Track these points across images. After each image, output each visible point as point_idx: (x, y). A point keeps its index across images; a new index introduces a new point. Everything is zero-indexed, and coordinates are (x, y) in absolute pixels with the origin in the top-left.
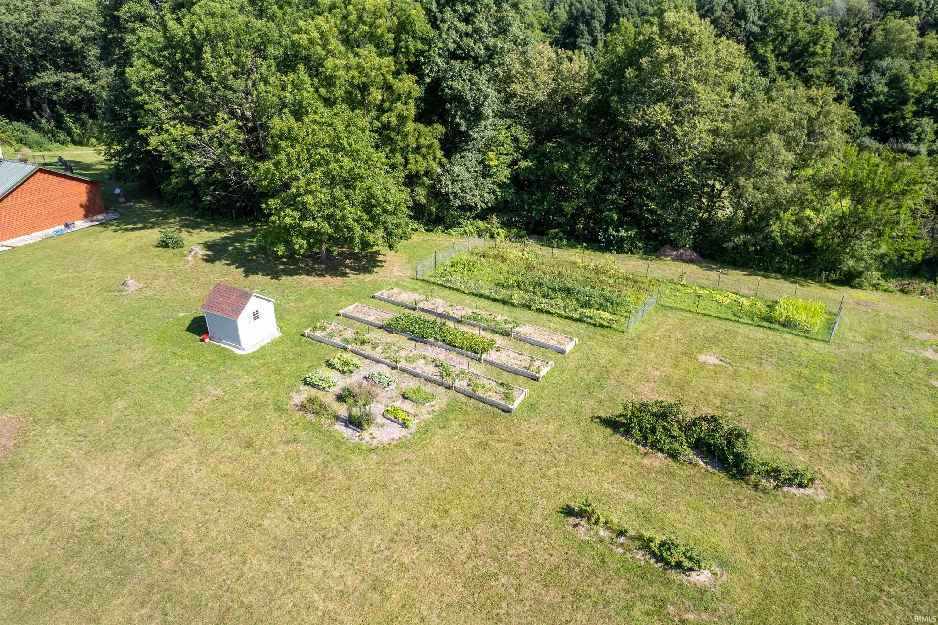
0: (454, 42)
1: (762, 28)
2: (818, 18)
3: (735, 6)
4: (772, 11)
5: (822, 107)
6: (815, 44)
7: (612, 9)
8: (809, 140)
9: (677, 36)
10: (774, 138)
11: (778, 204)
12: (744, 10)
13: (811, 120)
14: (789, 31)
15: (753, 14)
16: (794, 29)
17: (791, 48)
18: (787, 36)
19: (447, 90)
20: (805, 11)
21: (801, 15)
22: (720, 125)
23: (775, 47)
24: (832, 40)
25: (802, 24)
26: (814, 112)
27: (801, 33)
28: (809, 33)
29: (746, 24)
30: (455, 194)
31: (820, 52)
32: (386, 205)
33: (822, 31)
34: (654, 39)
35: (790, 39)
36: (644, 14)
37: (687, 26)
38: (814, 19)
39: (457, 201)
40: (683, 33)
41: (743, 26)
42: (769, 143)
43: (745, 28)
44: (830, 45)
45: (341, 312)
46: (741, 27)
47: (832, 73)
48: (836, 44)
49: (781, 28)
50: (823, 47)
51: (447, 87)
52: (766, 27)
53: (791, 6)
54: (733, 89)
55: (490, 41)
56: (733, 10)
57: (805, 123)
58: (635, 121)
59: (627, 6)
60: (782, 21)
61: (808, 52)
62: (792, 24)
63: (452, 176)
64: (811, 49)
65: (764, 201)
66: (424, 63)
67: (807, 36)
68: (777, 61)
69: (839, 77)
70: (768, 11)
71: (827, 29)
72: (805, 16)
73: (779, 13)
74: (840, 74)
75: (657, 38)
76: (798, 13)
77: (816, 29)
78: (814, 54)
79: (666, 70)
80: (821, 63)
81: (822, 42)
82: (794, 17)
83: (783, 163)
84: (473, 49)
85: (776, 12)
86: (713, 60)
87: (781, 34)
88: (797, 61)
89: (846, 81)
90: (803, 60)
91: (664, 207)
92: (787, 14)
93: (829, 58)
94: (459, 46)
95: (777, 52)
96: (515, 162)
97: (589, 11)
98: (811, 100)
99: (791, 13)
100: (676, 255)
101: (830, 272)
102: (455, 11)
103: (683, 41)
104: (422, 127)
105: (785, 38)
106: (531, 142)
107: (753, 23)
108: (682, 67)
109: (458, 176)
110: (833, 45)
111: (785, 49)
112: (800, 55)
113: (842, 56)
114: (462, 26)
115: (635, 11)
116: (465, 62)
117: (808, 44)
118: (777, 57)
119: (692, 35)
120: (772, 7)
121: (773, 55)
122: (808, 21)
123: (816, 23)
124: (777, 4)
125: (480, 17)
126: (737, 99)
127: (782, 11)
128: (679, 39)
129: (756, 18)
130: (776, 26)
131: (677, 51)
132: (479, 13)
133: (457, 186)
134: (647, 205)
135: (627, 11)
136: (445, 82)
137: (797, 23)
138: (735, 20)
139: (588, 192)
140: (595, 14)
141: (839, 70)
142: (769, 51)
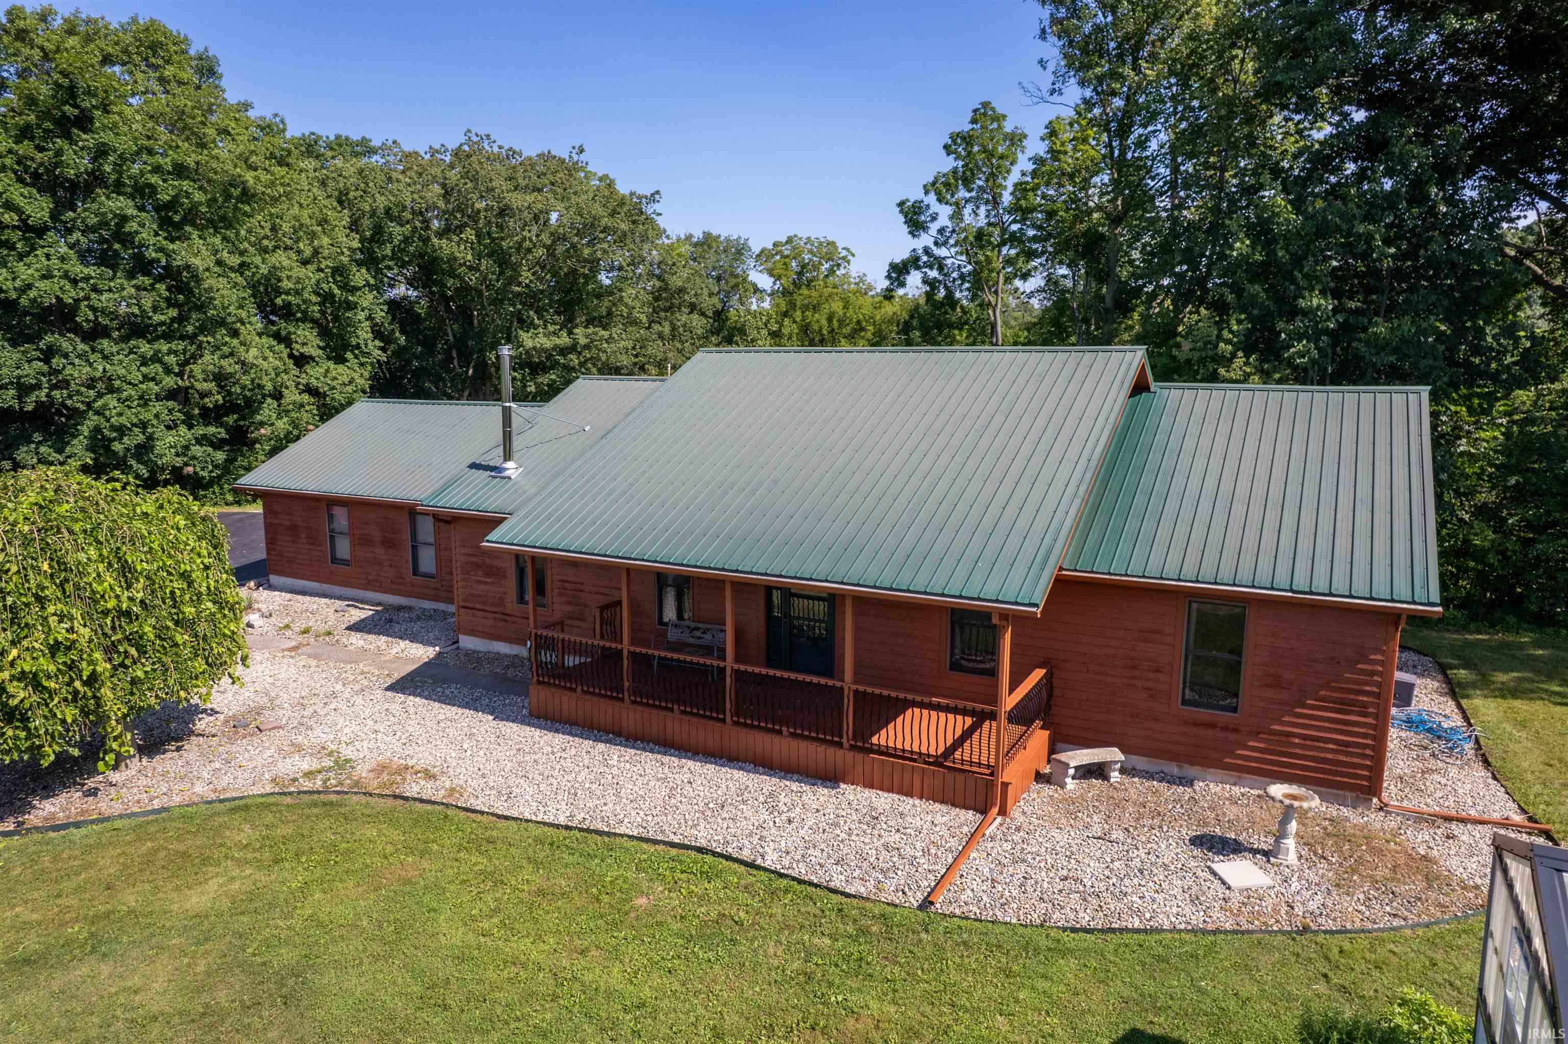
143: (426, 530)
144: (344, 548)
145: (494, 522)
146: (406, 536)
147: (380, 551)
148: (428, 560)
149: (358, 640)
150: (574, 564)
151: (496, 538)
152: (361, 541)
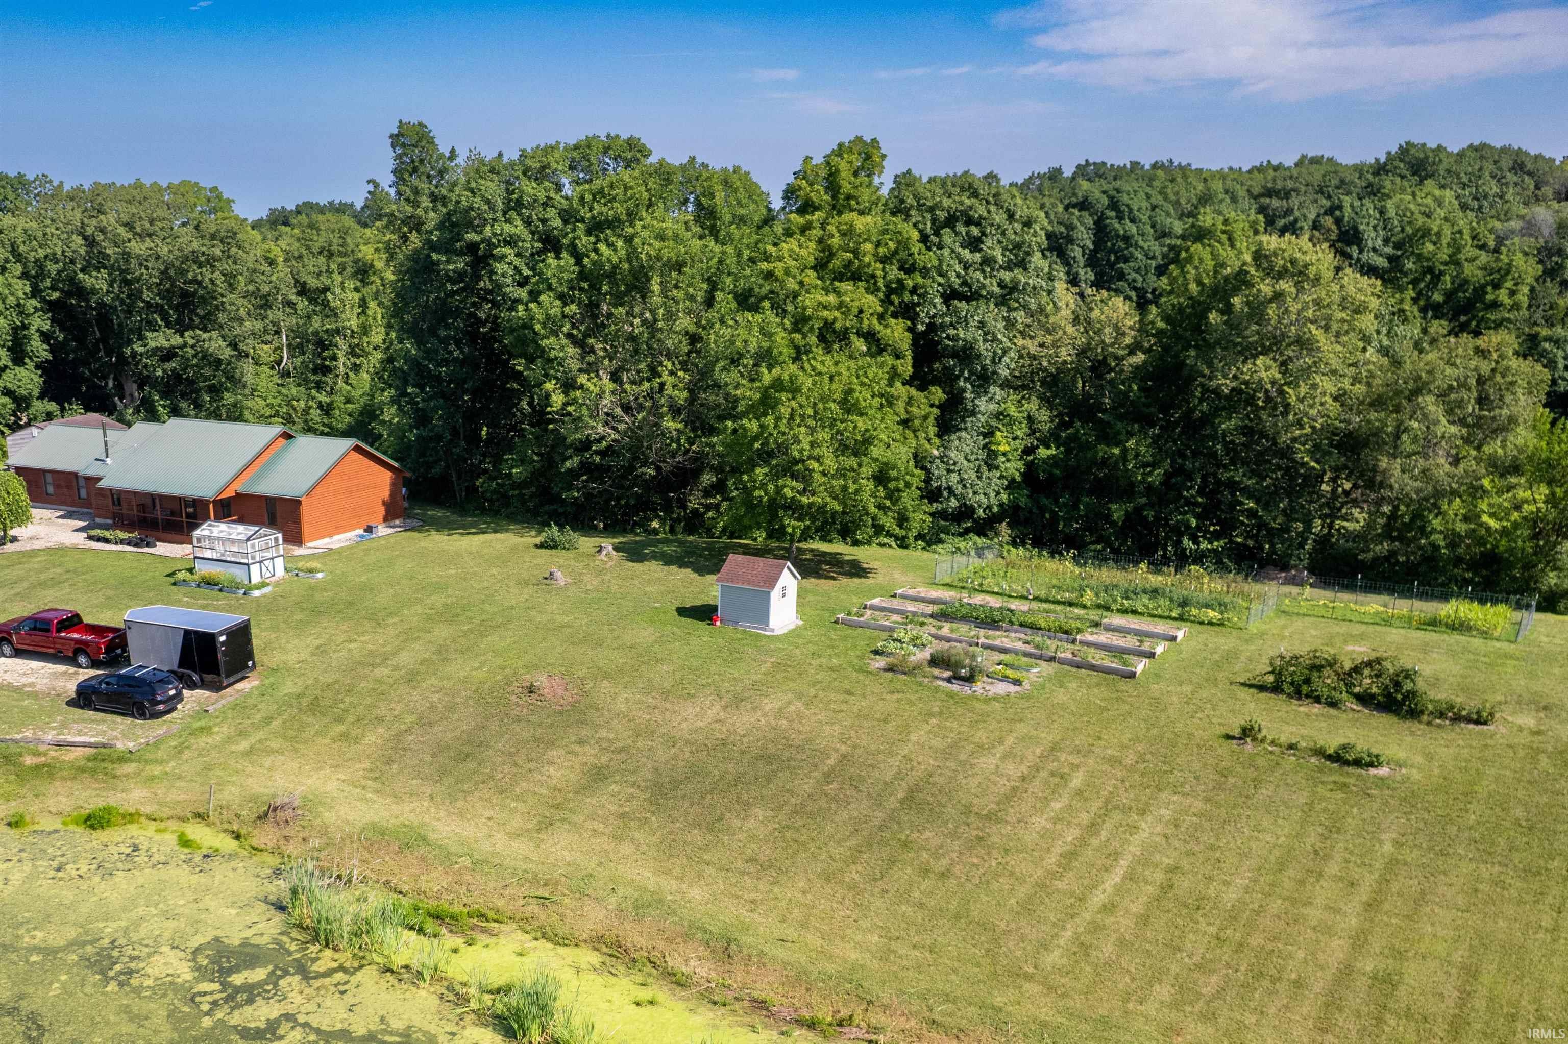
0: (958, 276)
1: (1391, 259)
2: (1500, 241)
3: (1338, 221)
4: (1409, 230)
5: (1497, 362)
6: (1496, 286)
7: (1106, 226)
8: (1481, 409)
9: (1284, 266)
10: (1429, 403)
11: (1438, 494)
12: (1355, 228)
13: (1481, 381)
14: (1446, 264)
15: (1373, 235)
16: (1454, 261)
17: (1449, 295)
18: (1442, 273)
19: (947, 342)
20: (1473, 229)
21: (1467, 237)
22: (1348, 387)
23: (1420, 294)
24: (1529, 280)
25: (1469, 251)
26: (1485, 367)
27: (1469, 270)
28: (1484, 268)
29: (1361, 251)
30: (950, 489)
31: (1507, 301)
32: (908, 477)
33: (1510, 265)
34: (1247, 272)
35: (1447, 278)
36: (1164, 235)
37: (1298, 255)
38: (1492, 244)
39: (953, 499)
40: (1292, 263)
41: (1355, 255)
42: (1422, 408)
43: (1359, 260)
44: (1526, 290)
45: (868, 603)
46: (1351, 257)
47: (1533, 340)
48: (1538, 288)
49: (1428, 260)
50: (1512, 293)
51: (948, 337)
52: (1398, 257)
53: (1446, 219)
54: (1367, 339)
55: (1007, 276)
56: (1334, 227)
57: (1473, 381)
58: (1225, 384)
59: (1133, 221)
60: (1430, 247)
61: (1483, 302)
62: (1450, 251)
63: (947, 464)
64: (1489, 297)
65: (1418, 491)
66: (919, 304)
67: (1480, 273)
68: (1424, 318)
69: (1547, 345)
70: (1403, 230)
71: (1519, 260)
72: (1474, 238)
73: (1425, 233)
74: (1549, 339)
75: (1252, 271)
76: (1460, 232)
77: (1498, 260)
78: (1495, 305)
79: (1272, 311)
80: (1509, 320)
81: (1509, 284)
82: (1454, 240)
83: (1443, 437)
84: (984, 286)
85: (1418, 230)
86: (1336, 298)
87: (1430, 270)
88: (1463, 319)
89: (1560, 353)
90: (1474, 317)
91: (1266, 507)
92: (1439, 234)
93: (1524, 313)
94: (965, 283)
95: (1422, 303)
96: (1028, 451)
97: (1063, 229)
98: (1482, 353)
99: (1447, 232)
100: (1286, 577)
101: (1522, 595)
102: (957, 234)
103: (1293, 275)
104: (914, 392)
105: (1437, 277)
106: (1052, 421)
107: (1374, 250)
108: (1294, 308)
109: (955, 464)
110: (1532, 290)
111: (1438, 297)
112: (1468, 307)
113: (1551, 308)
114: (966, 254)
115: (1149, 230)
116: (974, 303)
117: (1483, 287)
118: (1423, 310)
119: (1306, 266)
120: (1409, 223)
121: (1415, 309)
122: (1483, 247)
123: (1497, 251)
124: (1418, 216)
125: (989, 242)
126: (1371, 354)
127: (1430, 230)
128: (1287, 271)
129: (1379, 242)
130: (1419, 257)
131: (1285, 285)
132: (986, 236)
133: (954, 477)
134: (1241, 504)
135: (1133, 229)
136: (944, 331)
137: (1459, 250)
138: (1339, 245)
139: (1150, 488)
140: (1075, 234)
141: (1545, 332)
142: (1408, 301)
143: (82, 483)
144: (51, 489)
145: (100, 479)
146: (75, 484)
147: (65, 490)
148: (83, 493)
149: (60, 521)
150: (128, 492)
151: (101, 484)
152: (57, 487)
